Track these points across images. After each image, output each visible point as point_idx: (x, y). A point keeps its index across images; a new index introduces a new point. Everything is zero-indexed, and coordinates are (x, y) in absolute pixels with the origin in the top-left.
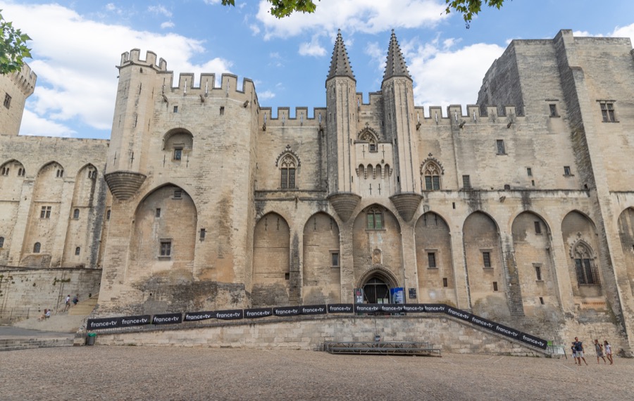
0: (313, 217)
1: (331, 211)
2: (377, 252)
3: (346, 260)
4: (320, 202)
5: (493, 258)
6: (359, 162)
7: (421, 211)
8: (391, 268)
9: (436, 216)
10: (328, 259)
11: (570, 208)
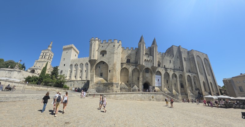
0: (134, 69)
1: (138, 68)
2: (147, 78)
3: (141, 79)
4: (136, 66)
5: (168, 81)
6: (145, 59)
7: (157, 70)
8: (150, 82)
9: (159, 72)
10: (137, 79)
11: (180, 74)
